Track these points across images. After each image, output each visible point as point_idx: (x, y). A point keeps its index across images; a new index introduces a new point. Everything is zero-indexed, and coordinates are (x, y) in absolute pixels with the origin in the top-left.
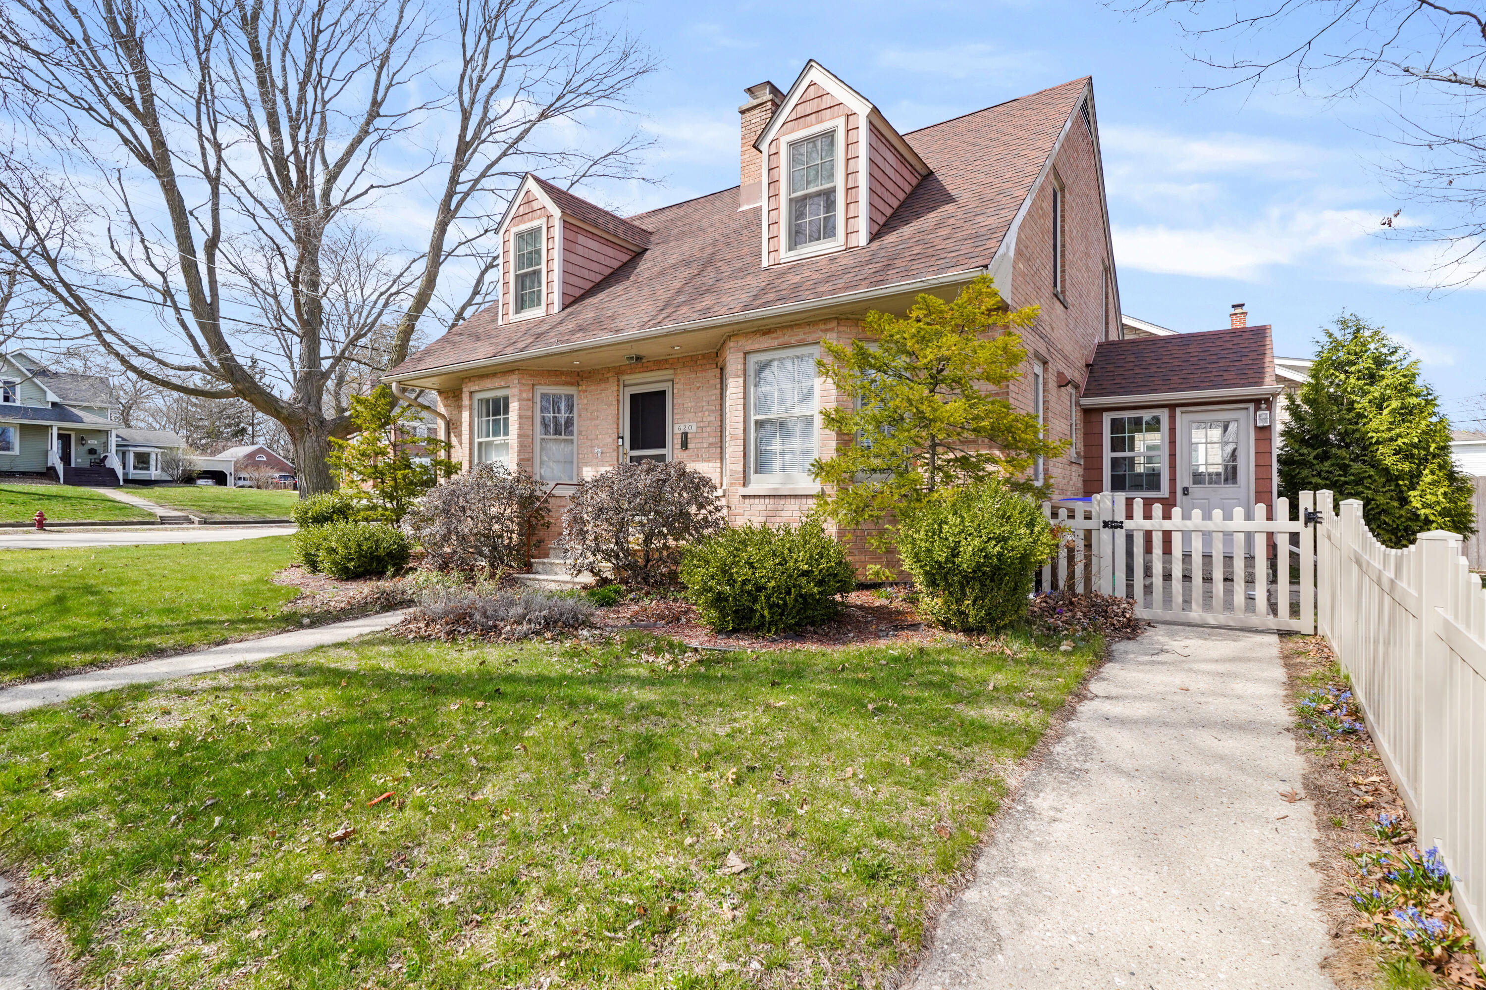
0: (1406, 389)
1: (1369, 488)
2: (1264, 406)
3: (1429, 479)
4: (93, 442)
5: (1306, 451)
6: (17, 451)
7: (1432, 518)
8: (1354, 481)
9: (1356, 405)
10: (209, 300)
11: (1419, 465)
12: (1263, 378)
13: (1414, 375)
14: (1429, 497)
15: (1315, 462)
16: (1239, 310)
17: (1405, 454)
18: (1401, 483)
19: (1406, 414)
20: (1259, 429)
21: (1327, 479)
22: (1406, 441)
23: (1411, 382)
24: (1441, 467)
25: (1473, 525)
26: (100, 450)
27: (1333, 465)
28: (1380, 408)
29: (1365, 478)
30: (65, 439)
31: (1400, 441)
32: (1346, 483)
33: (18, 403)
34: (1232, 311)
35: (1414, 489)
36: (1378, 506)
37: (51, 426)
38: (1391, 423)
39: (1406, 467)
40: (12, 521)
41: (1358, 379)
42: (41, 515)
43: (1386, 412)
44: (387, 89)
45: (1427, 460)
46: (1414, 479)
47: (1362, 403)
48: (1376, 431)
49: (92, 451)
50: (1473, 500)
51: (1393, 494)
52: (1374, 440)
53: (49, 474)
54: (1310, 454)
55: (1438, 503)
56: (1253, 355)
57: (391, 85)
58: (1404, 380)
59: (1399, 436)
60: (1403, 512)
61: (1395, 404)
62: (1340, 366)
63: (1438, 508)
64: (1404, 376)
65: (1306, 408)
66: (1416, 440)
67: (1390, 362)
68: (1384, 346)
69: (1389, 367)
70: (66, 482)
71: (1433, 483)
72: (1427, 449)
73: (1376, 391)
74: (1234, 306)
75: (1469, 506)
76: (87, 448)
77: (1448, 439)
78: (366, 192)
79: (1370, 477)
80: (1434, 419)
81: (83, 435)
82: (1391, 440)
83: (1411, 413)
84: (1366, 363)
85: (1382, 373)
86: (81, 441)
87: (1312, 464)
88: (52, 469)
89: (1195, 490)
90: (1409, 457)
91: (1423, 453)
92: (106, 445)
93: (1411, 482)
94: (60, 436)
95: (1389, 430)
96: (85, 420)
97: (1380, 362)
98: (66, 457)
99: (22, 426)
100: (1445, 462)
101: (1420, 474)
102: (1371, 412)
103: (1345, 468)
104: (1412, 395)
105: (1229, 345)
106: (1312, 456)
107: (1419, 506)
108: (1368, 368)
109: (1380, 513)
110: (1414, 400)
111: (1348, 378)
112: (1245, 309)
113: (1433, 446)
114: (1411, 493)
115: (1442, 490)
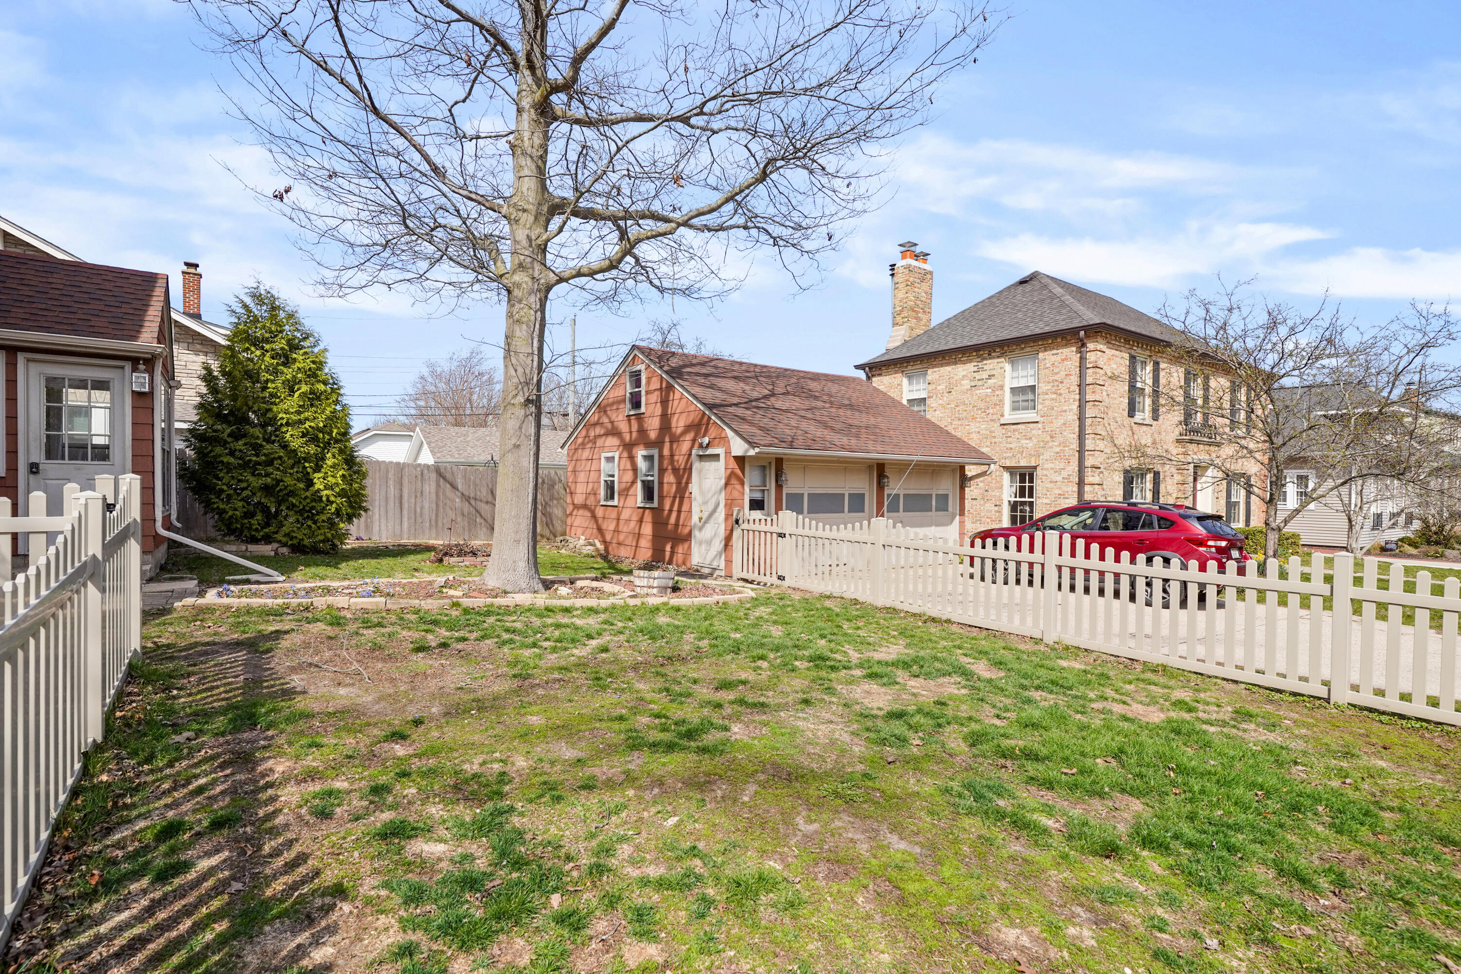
0: (315, 375)
1: (278, 469)
2: (142, 367)
3: (330, 462)
5: (219, 427)
7: (332, 499)
8: (264, 462)
9: (269, 385)
11: (324, 449)
12: (139, 332)
13: (321, 363)
14: (330, 479)
15: (229, 440)
16: (192, 270)
17: (311, 437)
18: (307, 465)
19: (314, 398)
20: (137, 395)
21: (240, 459)
22: (312, 424)
23: (320, 369)
24: (341, 451)
25: (364, 504)
27: (245, 444)
28: (292, 391)
29: (274, 458)
31: (307, 424)
32: (259, 464)
34: (185, 268)
35: (319, 471)
36: (286, 487)
38: (300, 406)
39: (312, 449)
41: (273, 358)
43: (297, 394)
45: (329, 443)
46: (319, 463)
47: (276, 385)
48: (286, 412)
50: (368, 482)
51: (300, 475)
52: (284, 421)
54: (226, 430)
55: (337, 484)
56: (137, 304)
58: (313, 366)
59: (307, 419)
60: (308, 494)
61: (305, 388)
62: (256, 343)
63: (337, 490)
64: (313, 362)
65: (222, 382)
66: (321, 425)
67: (303, 347)
68: (298, 330)
69: (301, 352)
71: (334, 466)
72: (330, 433)
73: (288, 373)
74: (187, 264)
75: (363, 488)
77: (348, 426)
79: (280, 458)
80: (338, 408)
82: (300, 422)
83: (318, 398)
84: (280, 344)
85: (294, 356)
87: (226, 442)
89: (50, 467)
90: (314, 440)
91: (327, 437)
93: (317, 465)
95: (299, 413)
97: (294, 346)
100: (346, 447)
101: (323, 459)
102: (283, 393)
103: (257, 448)
104: (319, 381)
105: (108, 286)
106: (226, 434)
107: (322, 487)
108: (282, 349)
109: (288, 495)
110: (321, 387)
111: (263, 355)
112: (199, 270)
113: (335, 431)
114: (317, 475)
115: (340, 473)
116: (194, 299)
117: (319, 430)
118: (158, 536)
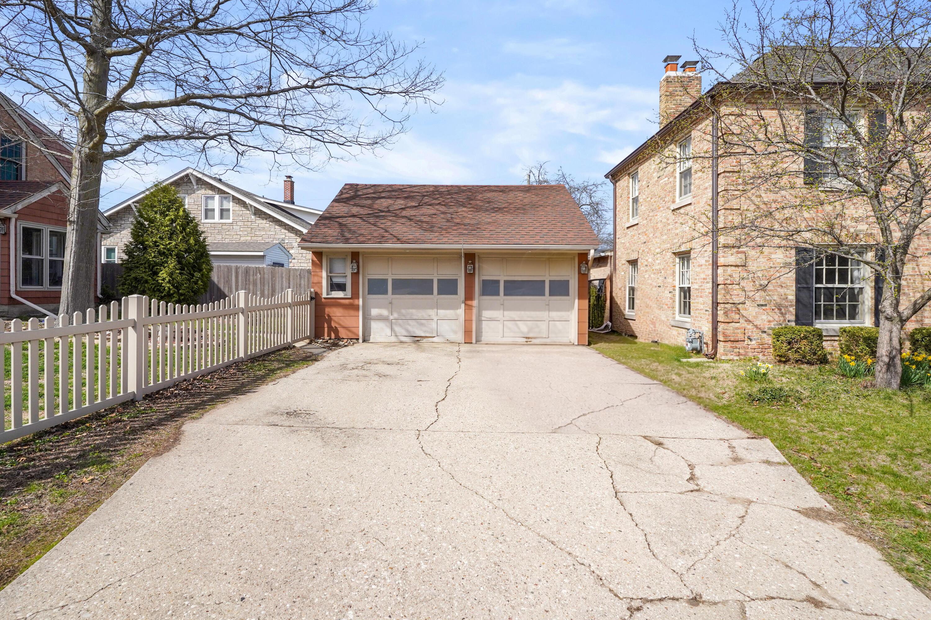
7: (164, 285)
14: (165, 274)
17: (162, 253)
31: (161, 247)
34: (285, 179)
51: (150, 273)
55: (167, 277)
60: (154, 282)
63: (167, 280)
107: (161, 279)
116: (289, 194)
117: (168, 250)
118: (11, 298)
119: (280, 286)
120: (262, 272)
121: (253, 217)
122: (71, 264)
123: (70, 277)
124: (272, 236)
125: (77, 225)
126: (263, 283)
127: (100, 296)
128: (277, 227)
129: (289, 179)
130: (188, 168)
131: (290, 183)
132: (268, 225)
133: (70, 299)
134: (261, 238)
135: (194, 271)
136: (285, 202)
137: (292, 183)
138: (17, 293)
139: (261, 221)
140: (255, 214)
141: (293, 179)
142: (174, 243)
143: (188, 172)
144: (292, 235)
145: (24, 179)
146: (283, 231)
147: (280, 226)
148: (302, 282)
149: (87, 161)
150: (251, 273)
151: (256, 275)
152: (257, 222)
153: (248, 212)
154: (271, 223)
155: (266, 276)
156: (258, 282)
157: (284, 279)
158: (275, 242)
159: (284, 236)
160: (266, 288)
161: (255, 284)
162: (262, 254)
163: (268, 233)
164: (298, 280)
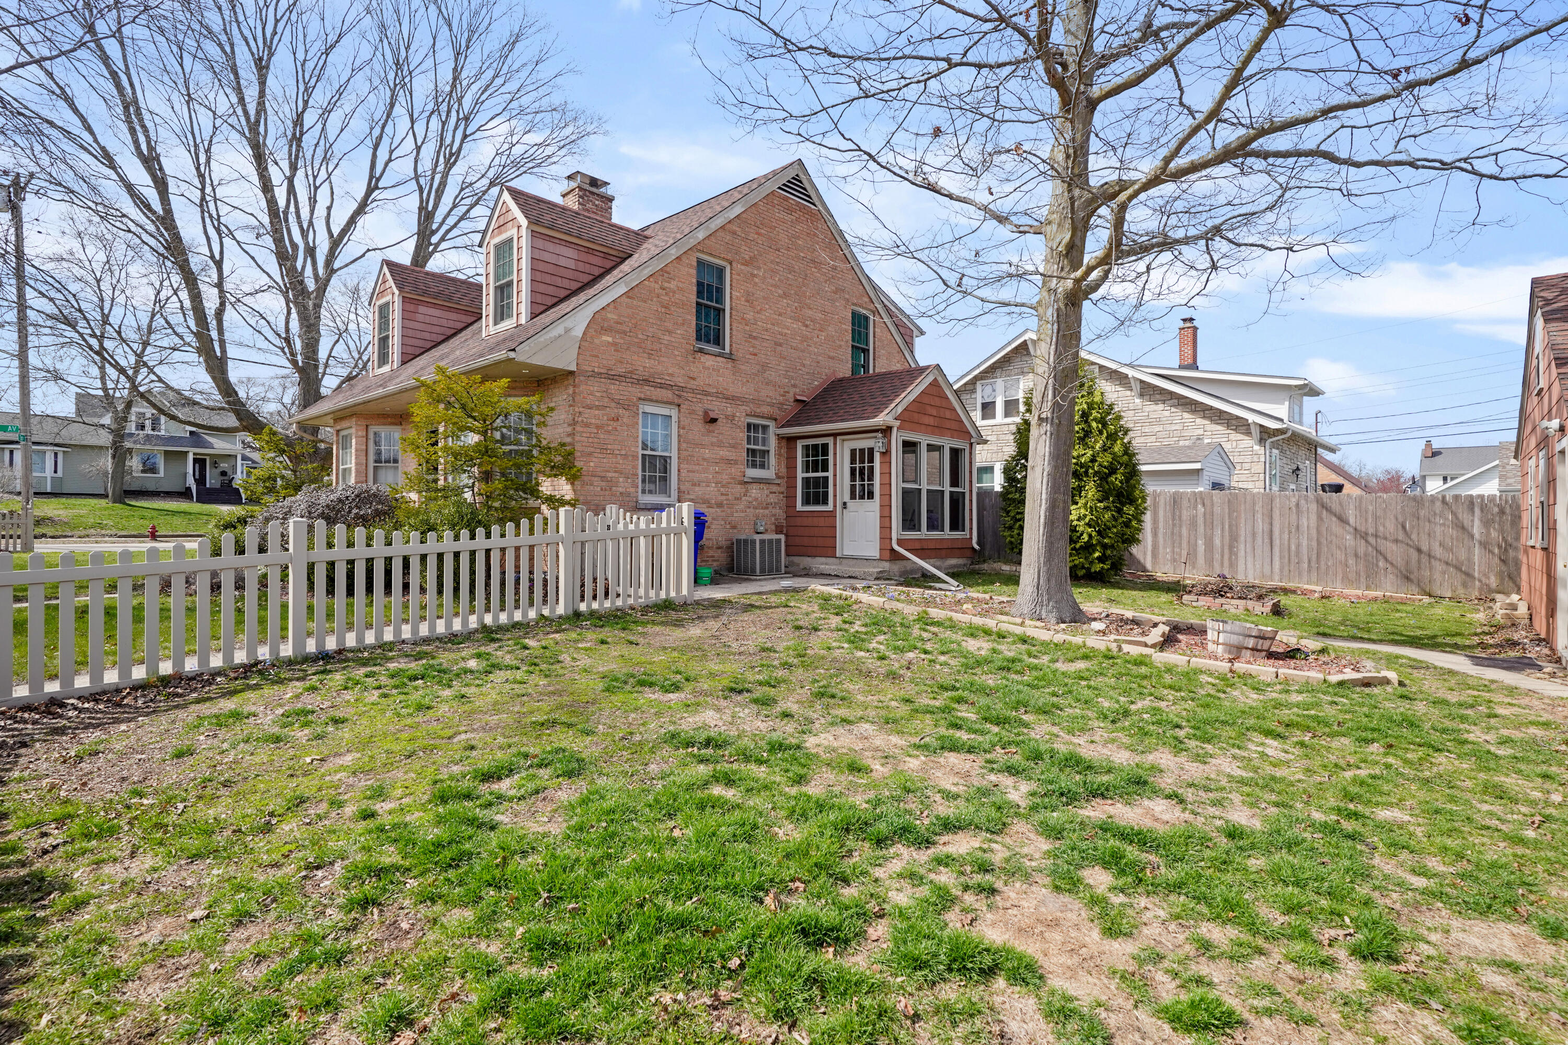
3: (1087, 494)
4: (224, 466)
6: (162, 474)
10: (219, 354)
26: (230, 472)
30: (200, 462)
33: (163, 433)
34: (1182, 324)
37: (187, 452)
40: (135, 533)
42: (154, 527)
44: (386, 165)
49: (224, 473)
53: (185, 494)
55: (1086, 515)
57: (390, 160)
70: (198, 501)
74: (1184, 320)
76: (220, 470)
78: (363, 255)
81: (216, 459)
86: (215, 464)
88: (189, 489)
92: (234, 468)
94: (195, 460)
96: (216, 446)
98: (200, 481)
99: (166, 452)
115: (1090, 504)
116: (1189, 351)
117: (1082, 466)
118: (892, 550)
119: (1249, 528)
120: (1207, 502)
121: (1138, 401)
122: (1044, 496)
123: (1042, 520)
124: (1176, 434)
125: (1052, 424)
126: (1210, 523)
127: (976, 547)
128: (1186, 415)
129: (1188, 325)
130: (1026, 331)
131: (1190, 329)
132: (1167, 413)
133: (1042, 560)
134: (1153, 439)
135: (1123, 504)
136: (1181, 367)
137: (1195, 329)
138: (900, 542)
139: (1154, 407)
140: (1142, 395)
141: (1195, 323)
142: (1090, 453)
143: (1026, 337)
144: (1219, 427)
145: (871, 371)
146: (1199, 421)
147: (1193, 412)
148: (1304, 522)
149: (1066, 305)
150: (1185, 503)
151: (1195, 508)
152: (1147, 409)
153: (1128, 393)
154: (1173, 409)
155: (1217, 510)
156: (1200, 521)
157: (1259, 516)
158: (1181, 443)
159: (1201, 432)
160: (1218, 532)
161: (1193, 524)
162: (1197, 466)
163: (1168, 427)
164: (1294, 517)
